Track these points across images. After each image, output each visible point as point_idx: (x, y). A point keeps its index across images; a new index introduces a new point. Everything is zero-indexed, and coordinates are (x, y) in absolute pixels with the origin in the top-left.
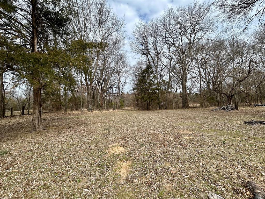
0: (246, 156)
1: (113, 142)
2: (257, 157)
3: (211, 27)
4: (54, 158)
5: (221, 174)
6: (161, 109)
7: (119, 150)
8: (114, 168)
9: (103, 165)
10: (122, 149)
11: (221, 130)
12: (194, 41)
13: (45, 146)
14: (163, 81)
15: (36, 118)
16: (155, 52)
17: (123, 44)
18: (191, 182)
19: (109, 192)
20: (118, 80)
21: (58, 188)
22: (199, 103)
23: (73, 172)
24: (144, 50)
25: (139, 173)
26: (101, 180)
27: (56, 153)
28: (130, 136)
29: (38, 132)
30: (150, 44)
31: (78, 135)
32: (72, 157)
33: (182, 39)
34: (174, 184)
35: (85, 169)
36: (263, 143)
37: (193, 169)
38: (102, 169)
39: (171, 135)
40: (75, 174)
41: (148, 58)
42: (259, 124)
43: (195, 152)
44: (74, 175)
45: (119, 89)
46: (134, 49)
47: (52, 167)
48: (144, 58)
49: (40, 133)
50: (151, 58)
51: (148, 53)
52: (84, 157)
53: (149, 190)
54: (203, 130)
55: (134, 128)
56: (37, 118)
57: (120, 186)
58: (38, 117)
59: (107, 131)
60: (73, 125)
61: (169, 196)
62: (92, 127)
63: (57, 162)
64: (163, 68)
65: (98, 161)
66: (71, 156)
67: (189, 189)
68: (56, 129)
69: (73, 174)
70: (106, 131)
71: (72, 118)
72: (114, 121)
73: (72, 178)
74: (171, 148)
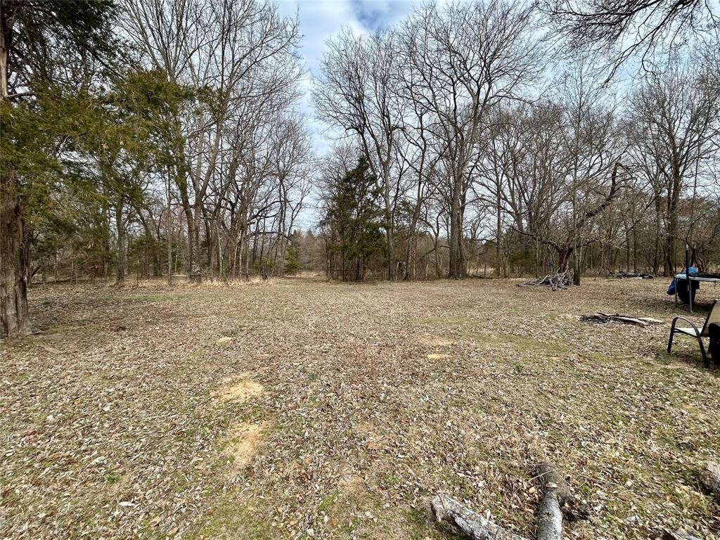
0: (559, 400)
1: (236, 367)
2: (582, 403)
3: (531, 67)
4: (50, 418)
5: (489, 446)
6: (393, 280)
7: (247, 390)
8: (222, 440)
9: (192, 433)
10: (256, 389)
11: (525, 337)
12: (485, 101)
13: (29, 383)
14: (404, 203)
15: (9, 301)
16: (384, 123)
17: (295, 95)
18: (410, 471)
19: (190, 506)
20: (280, 196)
21: (45, 503)
22: (493, 266)
23: (100, 455)
24: (354, 115)
25: (285, 453)
26: (177, 476)
27: (60, 404)
28: (289, 353)
29: (17, 341)
30: (369, 100)
31: (143, 349)
32: (108, 412)
33: (455, 94)
34: (366, 478)
35: (138, 446)
36: (605, 370)
37: (424, 438)
38: (185, 445)
39: (399, 348)
40: (105, 462)
41: (363, 139)
42: (611, 321)
43: (443, 393)
44: (99, 465)
45: (282, 220)
46: (326, 110)
47: (39, 444)
48: (353, 139)
49: (20, 345)
50: (372, 139)
51: (365, 123)
52: (144, 412)
53: (298, 496)
54: (480, 338)
55: (306, 330)
56: (11, 300)
57: (224, 488)
58: (16, 298)
59: (228, 338)
60: (134, 322)
61: (347, 507)
62: (188, 326)
63: (57, 429)
64: (404, 169)
65: (182, 421)
66: (106, 409)
67: (401, 487)
68: (76, 333)
69: (97, 460)
70: (225, 339)
71: (138, 301)
72: (258, 311)
73: (93, 473)
74: (385, 385)
